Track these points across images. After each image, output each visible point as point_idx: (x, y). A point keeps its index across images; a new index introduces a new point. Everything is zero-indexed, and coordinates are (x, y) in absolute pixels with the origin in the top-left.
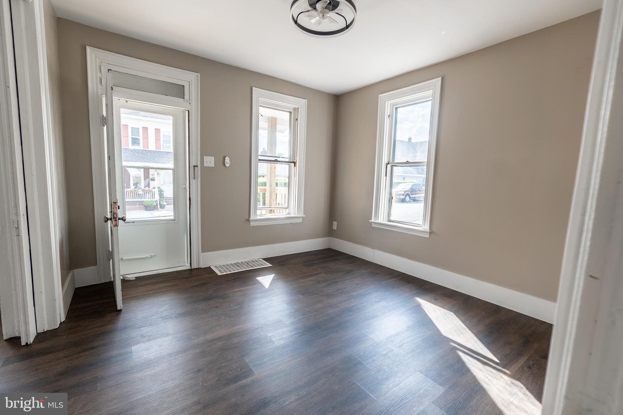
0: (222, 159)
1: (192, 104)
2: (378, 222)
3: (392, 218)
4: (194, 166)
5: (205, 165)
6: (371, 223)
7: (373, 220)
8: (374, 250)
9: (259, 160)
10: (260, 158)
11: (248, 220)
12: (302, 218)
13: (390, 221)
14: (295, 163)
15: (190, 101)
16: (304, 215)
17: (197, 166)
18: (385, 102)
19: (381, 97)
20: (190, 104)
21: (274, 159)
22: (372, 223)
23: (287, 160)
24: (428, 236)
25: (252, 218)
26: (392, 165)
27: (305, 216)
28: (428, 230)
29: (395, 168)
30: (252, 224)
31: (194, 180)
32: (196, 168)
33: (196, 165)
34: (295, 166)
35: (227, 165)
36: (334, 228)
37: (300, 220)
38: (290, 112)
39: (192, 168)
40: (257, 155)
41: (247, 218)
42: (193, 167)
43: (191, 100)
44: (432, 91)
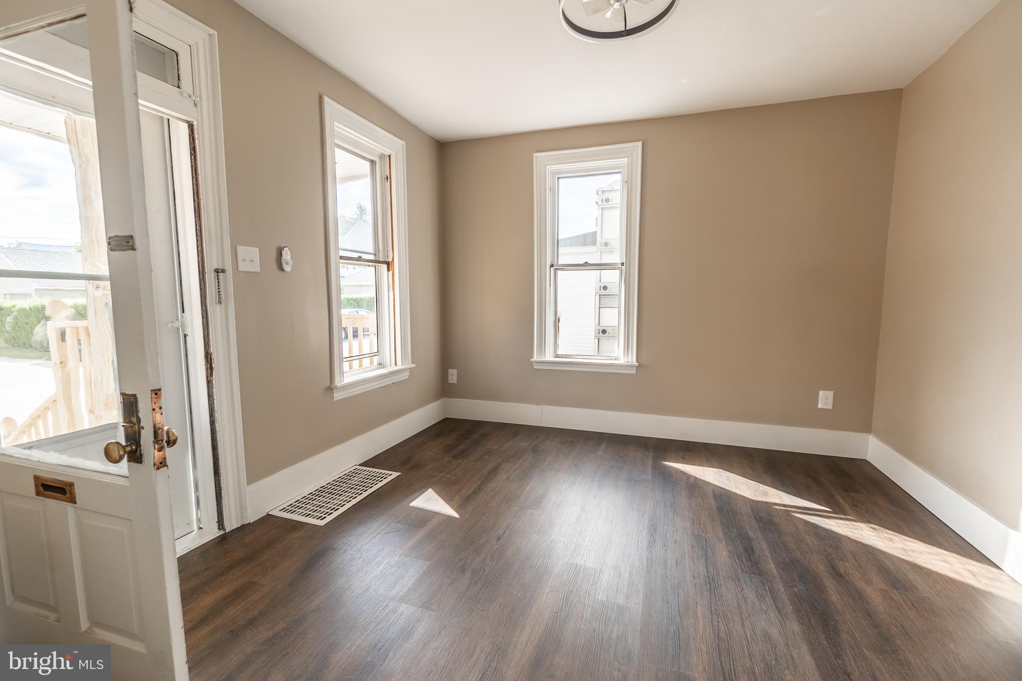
0: (274, 254)
1: (201, 105)
2: (543, 359)
3: (560, 352)
4: (217, 271)
5: (242, 267)
6: (532, 362)
7: (535, 358)
8: (540, 406)
9: (341, 258)
10: (342, 253)
11: (330, 389)
12: (409, 370)
13: (557, 356)
14: (389, 264)
15: (198, 99)
16: (412, 363)
17: (223, 271)
18: (546, 166)
19: (536, 157)
20: (196, 105)
21: (356, 255)
22: (534, 364)
23: (372, 257)
24: (634, 372)
25: (338, 382)
26: (555, 269)
27: (414, 365)
28: (635, 363)
29: (559, 273)
30: (338, 396)
31: (218, 305)
32: (221, 275)
33: (221, 268)
34: (388, 270)
35: (288, 268)
36: (450, 381)
37: (406, 375)
38: (373, 162)
39: (210, 277)
40: (338, 249)
41: (328, 384)
42: (213, 274)
43: (198, 95)
44: (627, 159)
